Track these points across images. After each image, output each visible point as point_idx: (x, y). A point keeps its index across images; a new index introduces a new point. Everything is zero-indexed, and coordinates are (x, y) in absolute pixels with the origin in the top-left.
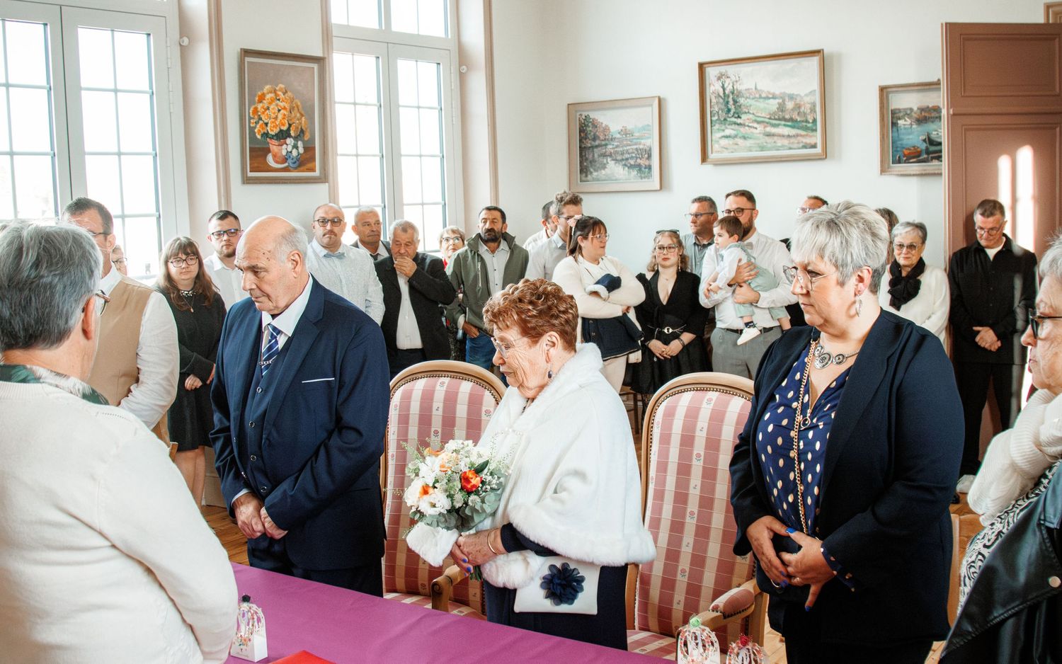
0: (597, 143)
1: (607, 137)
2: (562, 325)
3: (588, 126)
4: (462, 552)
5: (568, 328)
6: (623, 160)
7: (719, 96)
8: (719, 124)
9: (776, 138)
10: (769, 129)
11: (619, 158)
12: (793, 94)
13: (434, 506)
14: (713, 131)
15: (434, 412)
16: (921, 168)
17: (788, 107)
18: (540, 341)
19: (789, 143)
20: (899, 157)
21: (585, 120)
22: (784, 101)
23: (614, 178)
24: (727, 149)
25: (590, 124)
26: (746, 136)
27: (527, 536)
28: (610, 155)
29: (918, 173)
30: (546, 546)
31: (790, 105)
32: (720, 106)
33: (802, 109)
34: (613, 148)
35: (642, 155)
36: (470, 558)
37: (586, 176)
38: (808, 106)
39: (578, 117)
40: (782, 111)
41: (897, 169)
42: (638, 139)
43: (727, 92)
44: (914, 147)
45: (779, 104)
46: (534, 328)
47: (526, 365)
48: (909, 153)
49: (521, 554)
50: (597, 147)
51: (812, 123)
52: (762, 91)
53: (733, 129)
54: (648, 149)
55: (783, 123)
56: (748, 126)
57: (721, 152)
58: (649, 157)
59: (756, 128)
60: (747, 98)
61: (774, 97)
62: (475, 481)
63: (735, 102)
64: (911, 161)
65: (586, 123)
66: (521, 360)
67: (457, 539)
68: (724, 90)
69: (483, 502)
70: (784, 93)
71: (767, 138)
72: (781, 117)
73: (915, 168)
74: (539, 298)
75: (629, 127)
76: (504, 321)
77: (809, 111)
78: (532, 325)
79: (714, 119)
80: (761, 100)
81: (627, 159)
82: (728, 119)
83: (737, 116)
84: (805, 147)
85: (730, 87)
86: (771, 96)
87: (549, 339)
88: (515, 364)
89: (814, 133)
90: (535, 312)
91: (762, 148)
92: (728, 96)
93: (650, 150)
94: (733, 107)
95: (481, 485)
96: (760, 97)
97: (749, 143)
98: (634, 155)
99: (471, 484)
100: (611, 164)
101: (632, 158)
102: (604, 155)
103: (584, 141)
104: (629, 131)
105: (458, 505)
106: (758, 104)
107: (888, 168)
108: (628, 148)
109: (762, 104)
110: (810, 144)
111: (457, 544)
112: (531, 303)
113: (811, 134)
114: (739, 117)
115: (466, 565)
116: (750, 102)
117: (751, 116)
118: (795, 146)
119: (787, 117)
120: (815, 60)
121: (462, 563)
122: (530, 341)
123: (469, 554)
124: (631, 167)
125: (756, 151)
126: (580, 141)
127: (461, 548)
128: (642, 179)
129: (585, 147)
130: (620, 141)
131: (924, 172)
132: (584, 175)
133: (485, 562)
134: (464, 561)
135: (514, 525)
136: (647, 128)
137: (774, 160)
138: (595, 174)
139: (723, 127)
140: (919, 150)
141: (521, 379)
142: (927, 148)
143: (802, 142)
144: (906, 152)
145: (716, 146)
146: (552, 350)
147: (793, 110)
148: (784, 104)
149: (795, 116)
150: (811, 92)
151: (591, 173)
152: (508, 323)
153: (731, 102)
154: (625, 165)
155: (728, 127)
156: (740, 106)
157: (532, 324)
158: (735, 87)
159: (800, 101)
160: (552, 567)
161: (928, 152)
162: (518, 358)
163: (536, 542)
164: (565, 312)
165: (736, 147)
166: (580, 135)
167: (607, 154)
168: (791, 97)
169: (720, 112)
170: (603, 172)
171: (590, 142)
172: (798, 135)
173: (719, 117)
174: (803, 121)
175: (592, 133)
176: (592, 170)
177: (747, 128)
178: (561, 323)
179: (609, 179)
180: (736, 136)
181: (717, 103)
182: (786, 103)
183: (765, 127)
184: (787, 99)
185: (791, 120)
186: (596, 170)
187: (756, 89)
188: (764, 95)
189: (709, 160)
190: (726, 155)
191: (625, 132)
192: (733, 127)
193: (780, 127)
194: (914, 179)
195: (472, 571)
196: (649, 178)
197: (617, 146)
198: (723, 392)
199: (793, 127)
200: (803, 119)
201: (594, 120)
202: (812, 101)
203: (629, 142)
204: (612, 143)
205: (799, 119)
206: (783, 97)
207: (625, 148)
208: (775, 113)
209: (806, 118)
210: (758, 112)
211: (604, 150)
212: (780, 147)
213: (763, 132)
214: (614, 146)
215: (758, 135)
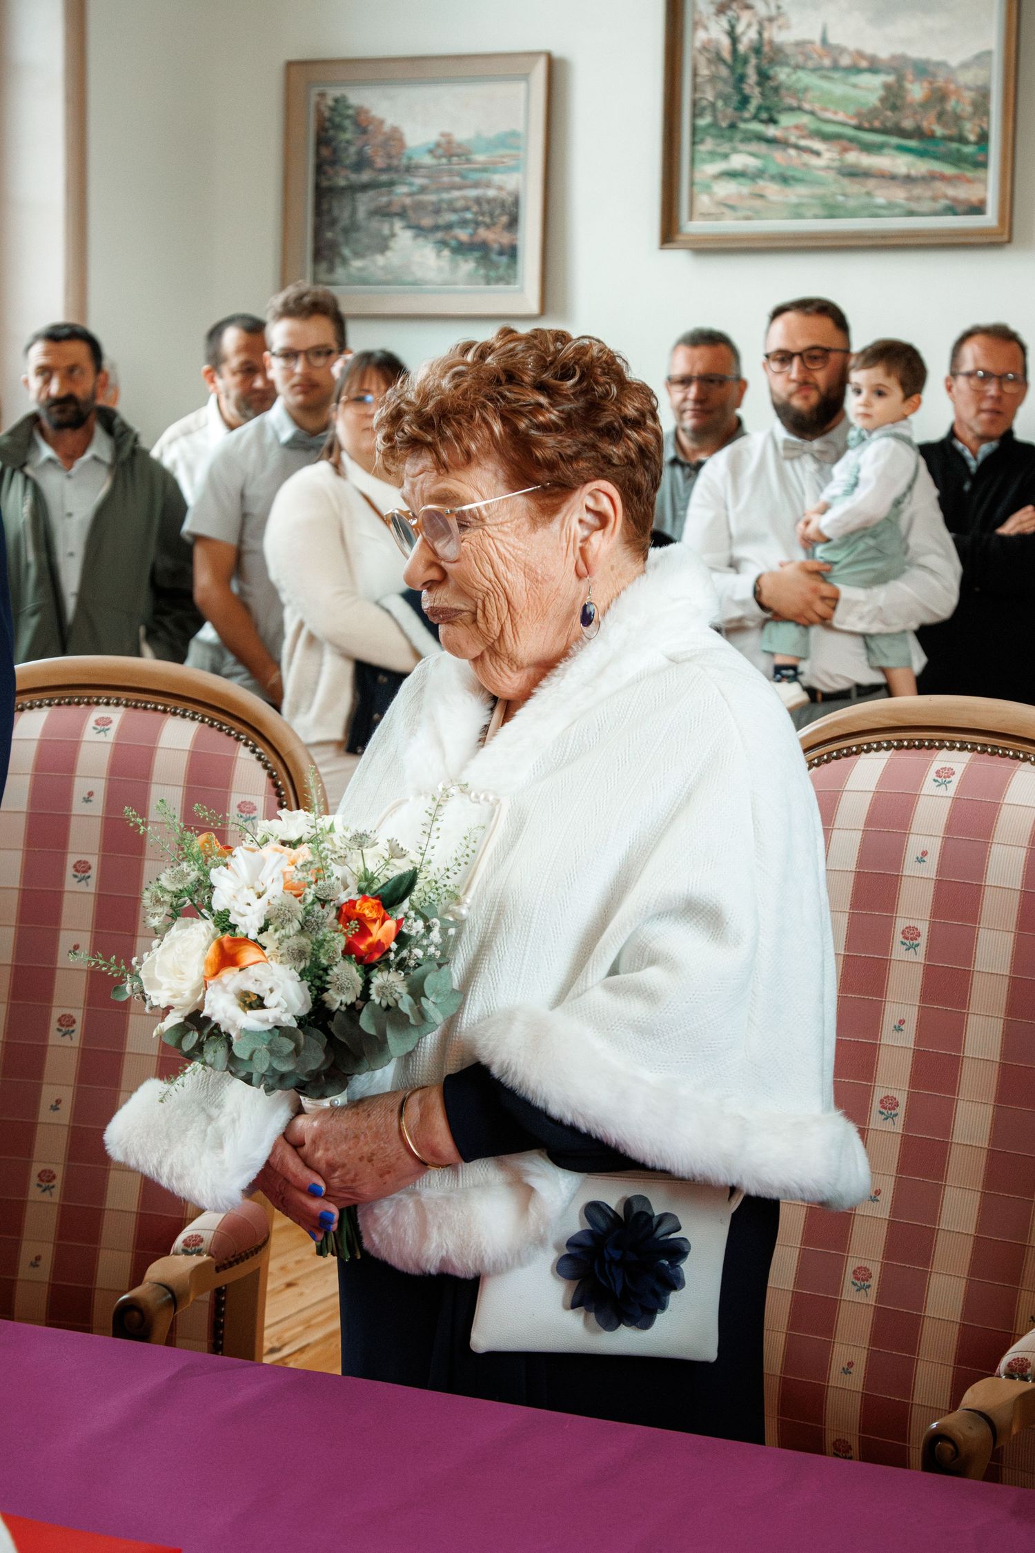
0: (365, 177)
1: (395, 162)
2: (631, 463)
3: (340, 128)
4: (307, 1163)
5: (642, 478)
6: (436, 228)
7: (719, 58)
8: (715, 137)
9: (871, 183)
10: (854, 157)
11: (427, 221)
12: (927, 62)
13: (253, 1002)
14: (698, 156)
15: (78, 807)
17: (909, 98)
18: (565, 508)
19: (908, 199)
21: (333, 109)
22: (901, 78)
23: (409, 279)
24: (732, 208)
25: (347, 123)
26: (790, 173)
27: (540, 1103)
28: (402, 214)
30: (598, 1132)
31: (916, 91)
32: (720, 86)
33: (951, 105)
34: (411, 194)
35: (492, 215)
36: (335, 1182)
37: (331, 269)
38: (968, 95)
39: (314, 99)
40: (894, 108)
42: (484, 170)
43: (742, 48)
45: (887, 87)
46: (551, 465)
47: (516, 582)
49: (501, 1166)
50: (365, 187)
51: (976, 143)
52: (842, 50)
53: (752, 154)
54: (510, 200)
55: (894, 140)
56: (797, 147)
57: (717, 217)
58: (513, 223)
59: (817, 154)
60: (797, 67)
61: (874, 68)
62: (382, 932)
63: (764, 77)
65: (337, 120)
66: (501, 568)
67: (290, 1124)
68: (734, 39)
69: (417, 991)
70: (903, 57)
71: (846, 182)
72: (889, 124)
74: (565, 374)
75: (462, 135)
76: (458, 438)
77: (969, 109)
78: (549, 454)
79: (703, 122)
80: (836, 75)
81: (449, 227)
82: (742, 126)
83: (764, 116)
84: (951, 210)
85: (752, 34)
86: (864, 64)
87: (591, 504)
88: (481, 578)
89: (979, 173)
90: (553, 416)
91: (832, 211)
92: (745, 61)
93: (516, 203)
94: (757, 90)
95: (394, 946)
96: (835, 67)
97: (796, 194)
98: (469, 216)
99: (370, 940)
100: (404, 238)
101: (464, 223)
102: (384, 213)
103: (328, 170)
104: (460, 145)
105: (337, 999)
106: (825, 85)
108: (456, 194)
109: (838, 89)
110: (967, 202)
111: (290, 1139)
112: (541, 387)
113: (969, 174)
114: (772, 121)
115: (315, 1205)
116: (805, 78)
117: (805, 119)
118: (926, 206)
119: (908, 124)
121: (304, 1199)
122: (532, 505)
123: (332, 1167)
124: (461, 249)
125: (816, 217)
126: (319, 169)
127: (306, 1149)
128: (488, 283)
129: (330, 188)
130: (433, 173)
132: (324, 265)
133: (383, 1193)
134: (313, 1192)
135: (495, 1071)
136: (510, 140)
138: (357, 263)
139: (726, 148)
141: (496, 628)
143: (946, 197)
145: (704, 201)
146: (597, 538)
147: (925, 105)
148: (902, 87)
149: (930, 123)
150: (979, 58)
151: (345, 261)
152: (473, 447)
153: (752, 77)
154: (443, 243)
155: (742, 147)
156: (776, 90)
157: (549, 447)
158: (766, 35)
159: (947, 81)
160: (594, 1210)
162: (495, 557)
163: (568, 1118)
164: (637, 424)
165: (758, 203)
166: (318, 153)
167: (395, 209)
168: (923, 70)
169: (720, 103)
170: (380, 260)
171: (343, 173)
172: (932, 177)
173: (715, 116)
174: (950, 139)
175: (353, 150)
176: (346, 252)
177: (792, 152)
178: (627, 457)
179: (397, 280)
180: (759, 174)
181: (713, 79)
182: (908, 85)
183: (845, 150)
184: (909, 73)
185: (918, 133)
186: (358, 255)
187: (824, 41)
188: (845, 61)
189: (680, 237)
190: (730, 225)
191: (448, 150)
192: (755, 147)
193: (886, 151)
195: (334, 1227)
196: (508, 283)
197: (423, 190)
198: (983, 752)
199: (921, 154)
200: (953, 131)
201: (360, 111)
202: (980, 83)
203: (457, 179)
204: (410, 179)
205: (939, 131)
206: (900, 68)
207: (445, 196)
208: (874, 113)
209: (961, 130)
210: (825, 109)
211: (384, 199)
212: (881, 207)
213: (836, 164)
214: (414, 189)
215: (822, 173)
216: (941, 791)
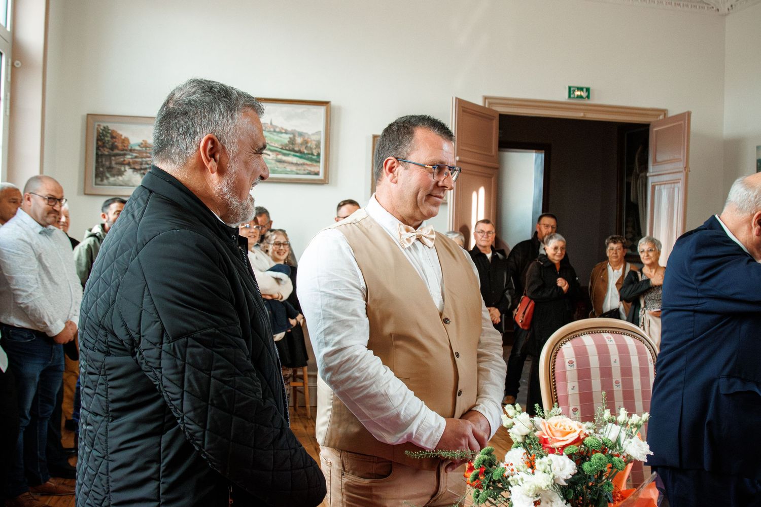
0: (116, 151)
1: (126, 148)
3: (106, 136)
6: (141, 169)
9: (286, 165)
10: (280, 157)
11: (137, 167)
12: (302, 132)
17: (297, 141)
19: (297, 170)
21: (103, 130)
22: (294, 136)
23: (131, 184)
25: (108, 135)
28: (129, 164)
31: (299, 140)
33: (309, 145)
34: (132, 158)
37: (102, 180)
38: (314, 143)
39: (96, 126)
40: (293, 144)
45: (290, 138)
50: (115, 155)
51: (317, 156)
52: (277, 127)
55: (292, 153)
59: (269, 155)
61: (286, 132)
65: (105, 133)
70: (295, 130)
71: (278, 164)
72: (291, 148)
77: (314, 146)
80: (275, 134)
81: (144, 169)
84: (309, 174)
86: (283, 131)
89: (318, 164)
91: (274, 172)
96: (275, 131)
100: (129, 172)
102: (122, 164)
103: (102, 149)
106: (271, 136)
108: (148, 159)
109: (276, 137)
110: (314, 172)
113: (314, 164)
118: (302, 172)
119: (297, 149)
120: (322, 110)
126: (98, 148)
129: (102, 155)
130: (139, 152)
132: (99, 179)
137: (285, 181)
138: (111, 179)
143: (308, 170)
147: (302, 144)
148: (295, 139)
149: (303, 149)
150: (317, 132)
151: (107, 178)
159: (308, 138)
166: (97, 143)
167: (125, 163)
168: (301, 134)
170: (120, 178)
171: (106, 150)
172: (303, 164)
174: (309, 154)
175: (110, 143)
176: (108, 175)
179: (126, 185)
182: (296, 138)
183: (277, 155)
184: (297, 135)
185: (300, 152)
186: (112, 176)
187: (271, 124)
188: (277, 130)
191: (146, 146)
193: (290, 156)
197: (136, 157)
199: (301, 157)
200: (310, 152)
201: (113, 131)
202: (318, 139)
203: (149, 155)
204: (131, 153)
205: (306, 152)
206: (293, 133)
207: (144, 159)
208: (286, 145)
209: (312, 152)
210: (271, 143)
211: (122, 160)
212: (289, 172)
213: (275, 158)
214: (133, 157)
215: (271, 161)
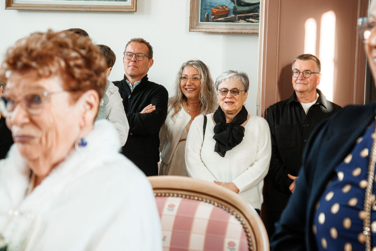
16: (228, 27)
20: (208, 15)
29: (225, 31)
41: (205, 27)
44: (222, 6)
48: (218, 12)
64: (219, 19)
73: (222, 26)
87: (88, 99)
107: (197, 25)
131: (231, 31)
140: (226, 9)
142: (235, 8)
144: (215, 11)
161: (235, 12)
189: (13, 5)
194: (221, 37)
198: (186, 197)
216: (171, 213)
